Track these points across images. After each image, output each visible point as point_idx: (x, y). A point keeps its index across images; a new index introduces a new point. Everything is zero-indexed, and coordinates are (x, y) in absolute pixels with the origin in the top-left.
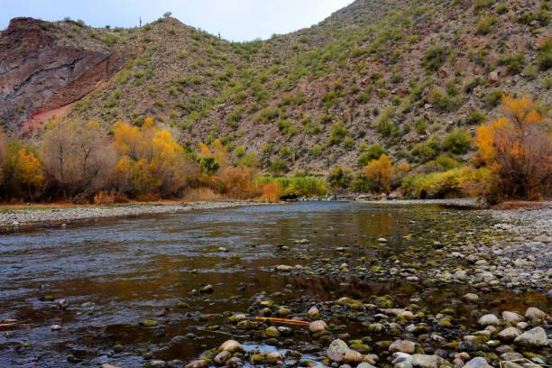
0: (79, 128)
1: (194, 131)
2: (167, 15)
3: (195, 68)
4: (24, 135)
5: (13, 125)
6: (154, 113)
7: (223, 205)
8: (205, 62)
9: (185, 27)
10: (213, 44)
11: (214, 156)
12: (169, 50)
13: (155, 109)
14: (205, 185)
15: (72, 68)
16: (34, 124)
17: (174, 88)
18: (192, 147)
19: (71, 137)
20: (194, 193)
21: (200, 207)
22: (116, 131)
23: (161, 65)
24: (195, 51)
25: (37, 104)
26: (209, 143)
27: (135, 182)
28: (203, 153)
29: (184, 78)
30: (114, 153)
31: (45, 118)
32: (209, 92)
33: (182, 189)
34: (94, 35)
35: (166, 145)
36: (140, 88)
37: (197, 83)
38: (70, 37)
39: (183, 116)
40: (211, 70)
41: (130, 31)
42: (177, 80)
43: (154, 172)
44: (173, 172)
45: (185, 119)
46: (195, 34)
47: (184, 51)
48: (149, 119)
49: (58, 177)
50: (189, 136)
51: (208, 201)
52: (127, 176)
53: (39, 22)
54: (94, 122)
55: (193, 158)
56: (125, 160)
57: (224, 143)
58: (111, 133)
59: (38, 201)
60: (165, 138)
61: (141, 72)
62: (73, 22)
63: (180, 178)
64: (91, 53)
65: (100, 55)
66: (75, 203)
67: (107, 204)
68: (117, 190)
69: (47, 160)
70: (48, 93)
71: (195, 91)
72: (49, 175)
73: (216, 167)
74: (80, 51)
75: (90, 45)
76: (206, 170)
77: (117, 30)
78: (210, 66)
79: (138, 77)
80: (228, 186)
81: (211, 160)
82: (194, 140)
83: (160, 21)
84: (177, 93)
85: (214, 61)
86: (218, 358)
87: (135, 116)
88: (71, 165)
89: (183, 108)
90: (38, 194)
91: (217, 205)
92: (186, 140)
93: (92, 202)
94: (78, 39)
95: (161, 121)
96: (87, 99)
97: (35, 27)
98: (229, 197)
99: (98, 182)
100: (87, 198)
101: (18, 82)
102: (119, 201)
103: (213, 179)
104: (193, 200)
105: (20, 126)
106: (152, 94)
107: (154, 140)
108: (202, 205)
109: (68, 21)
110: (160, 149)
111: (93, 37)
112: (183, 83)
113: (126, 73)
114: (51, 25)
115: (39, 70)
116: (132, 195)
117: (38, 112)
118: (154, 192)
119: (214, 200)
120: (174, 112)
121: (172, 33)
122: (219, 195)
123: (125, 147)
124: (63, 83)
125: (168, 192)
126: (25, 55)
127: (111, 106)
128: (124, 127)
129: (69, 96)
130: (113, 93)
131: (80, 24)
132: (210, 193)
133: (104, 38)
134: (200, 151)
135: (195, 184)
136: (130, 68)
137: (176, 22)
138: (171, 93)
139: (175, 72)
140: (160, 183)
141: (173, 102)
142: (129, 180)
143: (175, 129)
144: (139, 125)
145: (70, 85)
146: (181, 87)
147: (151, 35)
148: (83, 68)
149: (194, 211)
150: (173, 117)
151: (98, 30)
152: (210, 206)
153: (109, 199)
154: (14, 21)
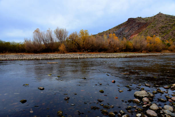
0: (140, 38)
1: (165, 38)
2: (160, 13)
3: (166, 23)
4: (129, 40)
5: (128, 38)
6: (155, 34)
7: (171, 54)
8: (168, 22)
9: (164, 14)
10: (171, 17)
11: (169, 43)
12: (160, 20)
13: (156, 33)
14: (167, 49)
15: (139, 26)
16: (131, 37)
17: (160, 28)
18: (164, 41)
19: (138, 40)
20: (164, 51)
21: (165, 54)
22: (147, 38)
23: (158, 24)
24: (166, 20)
25: (132, 34)
26: (168, 40)
27: (151, 48)
28: (167, 42)
29: (163, 26)
30: (146, 43)
31: (133, 36)
32: (169, 28)
33: (161, 50)
34: (143, 19)
35: (158, 41)
36: (153, 29)
37: (166, 27)
38: (139, 20)
39: (162, 34)
40: (170, 23)
41: (151, 17)
42: (161, 27)
43: (155, 47)
44: (159, 47)
45: (163, 35)
46: (166, 16)
47: (163, 20)
48: (154, 35)
49: (135, 47)
50: (163, 39)
51: (167, 53)
52: (149, 47)
53: (133, 18)
54: (143, 36)
55: (164, 43)
56: (149, 44)
57: (172, 40)
58: (146, 39)
59: (131, 52)
60: (158, 39)
61: (153, 26)
62: (139, 17)
63: (161, 48)
64: (143, 23)
65: (144, 23)
66: (138, 52)
67: (145, 53)
68: (147, 50)
69: (133, 44)
70: (134, 32)
71: (166, 28)
72: (134, 47)
73: (170, 45)
74: (140, 23)
75: (142, 22)
76: (167, 46)
77: (148, 18)
78: (170, 22)
79: (152, 27)
80: (173, 49)
81: (169, 44)
82: (165, 39)
83: (158, 14)
84: (161, 29)
85: (171, 21)
86: (172, 87)
87: (151, 35)
88: (138, 45)
89: (162, 33)
90: (132, 51)
91: (170, 54)
92: (163, 40)
93: (142, 52)
94: (140, 20)
95: (157, 36)
96: (141, 32)
97: (132, 19)
98: (173, 52)
99: (143, 48)
100: (141, 51)
101: (129, 30)
102: (147, 52)
103: (169, 48)
104: (164, 52)
105: (129, 38)
106: (155, 30)
107: (155, 40)
108: (166, 54)
109: (138, 17)
110: (157, 42)
111: (143, 20)
112: (163, 27)
113: (150, 26)
114: (135, 19)
115: (133, 27)
116: (150, 51)
117: (132, 35)
118: (155, 51)
119: (169, 53)
120: (160, 34)
121: (161, 16)
122: (170, 52)
123: (149, 41)
124: (137, 29)
125: (158, 51)
126: (130, 25)
127: (146, 33)
128: (149, 37)
129: (138, 32)
130: (147, 31)
131: (141, 18)
132: (168, 51)
133: (145, 20)
134: (166, 42)
135: (164, 49)
136: (151, 25)
137: (162, 14)
138: (160, 29)
139: (161, 25)
140: (156, 49)
141: (160, 31)
142: (149, 48)
143: (160, 37)
144: (152, 37)
145: (138, 30)
146: (162, 28)
147: (156, 18)
148: (141, 26)
149: (164, 55)
150: (160, 35)
151: (144, 18)
152: (168, 54)
153: (145, 52)
154: (129, 19)
